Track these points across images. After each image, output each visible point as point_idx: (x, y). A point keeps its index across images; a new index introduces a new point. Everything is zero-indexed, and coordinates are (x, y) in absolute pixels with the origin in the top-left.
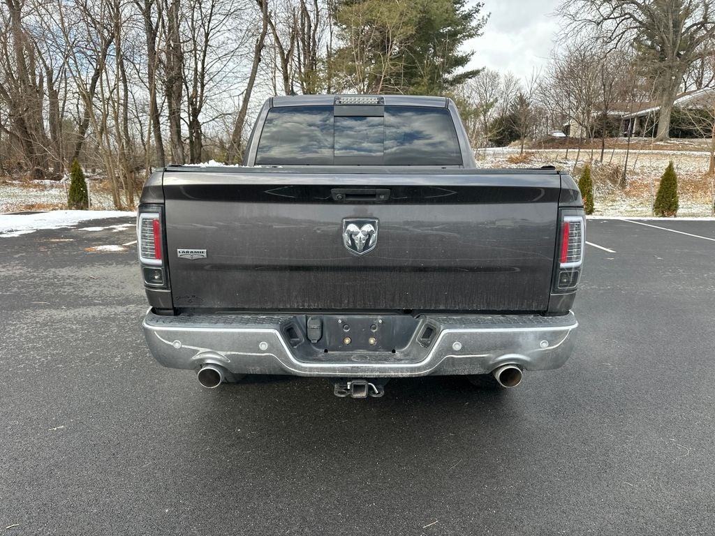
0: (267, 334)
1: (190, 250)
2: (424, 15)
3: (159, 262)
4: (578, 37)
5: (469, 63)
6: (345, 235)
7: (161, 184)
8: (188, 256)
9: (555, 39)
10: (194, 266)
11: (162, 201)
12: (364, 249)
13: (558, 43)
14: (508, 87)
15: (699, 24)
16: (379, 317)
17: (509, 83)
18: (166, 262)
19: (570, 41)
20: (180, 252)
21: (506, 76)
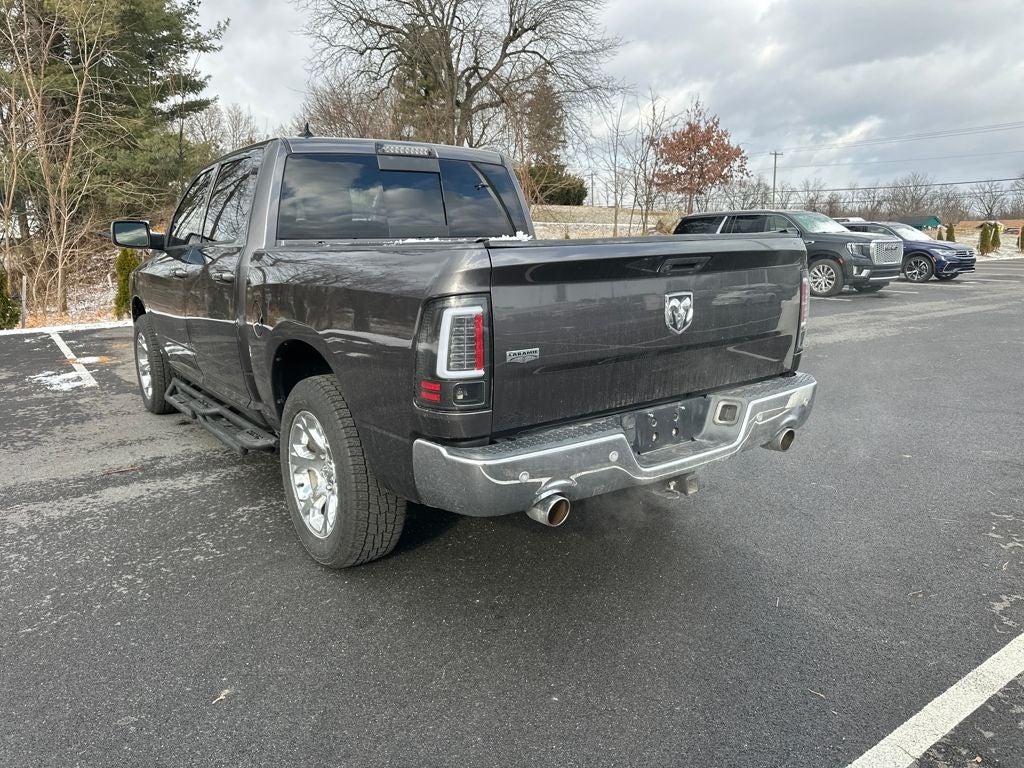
0: (615, 441)
1: (522, 351)
2: (132, 7)
3: (480, 373)
4: (338, 67)
5: (204, 89)
6: (668, 312)
7: (489, 266)
8: (519, 360)
9: (309, 67)
10: (524, 371)
11: (487, 289)
12: (684, 326)
13: (314, 73)
14: (236, 127)
15: (472, 68)
16: (679, 403)
17: (236, 120)
18: (491, 372)
19: (328, 72)
20: (511, 355)
21: (230, 112)
